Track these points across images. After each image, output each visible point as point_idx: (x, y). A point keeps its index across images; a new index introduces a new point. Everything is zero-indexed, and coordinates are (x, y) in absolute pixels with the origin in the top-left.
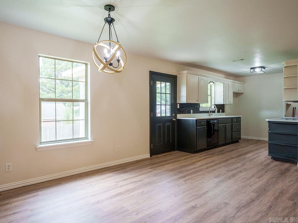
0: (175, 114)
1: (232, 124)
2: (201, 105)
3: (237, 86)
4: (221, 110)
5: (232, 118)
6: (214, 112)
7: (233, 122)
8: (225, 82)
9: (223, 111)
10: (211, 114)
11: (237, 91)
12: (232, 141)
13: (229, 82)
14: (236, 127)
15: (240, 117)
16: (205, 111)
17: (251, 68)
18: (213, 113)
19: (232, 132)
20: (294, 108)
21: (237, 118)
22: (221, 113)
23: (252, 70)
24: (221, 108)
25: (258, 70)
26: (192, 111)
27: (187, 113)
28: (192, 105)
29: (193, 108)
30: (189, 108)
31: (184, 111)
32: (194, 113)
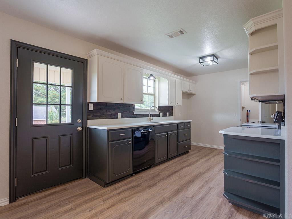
0: (82, 119)
1: (178, 131)
2: (137, 107)
3: (188, 85)
4: (168, 113)
5: (178, 124)
6: (158, 115)
7: (179, 128)
8: (170, 77)
9: (171, 115)
10: (151, 118)
11: (186, 90)
12: (178, 154)
13: (177, 78)
14: (184, 135)
15: (190, 122)
16: (144, 115)
17: (201, 58)
18: (153, 117)
19: (178, 141)
20: (247, 110)
21: (185, 123)
22: (168, 117)
23: (201, 61)
24: (167, 110)
25: (209, 61)
26: (119, 115)
27: (110, 118)
28: (121, 106)
29: (122, 111)
30: (115, 110)
31: (104, 114)
32: (124, 118)
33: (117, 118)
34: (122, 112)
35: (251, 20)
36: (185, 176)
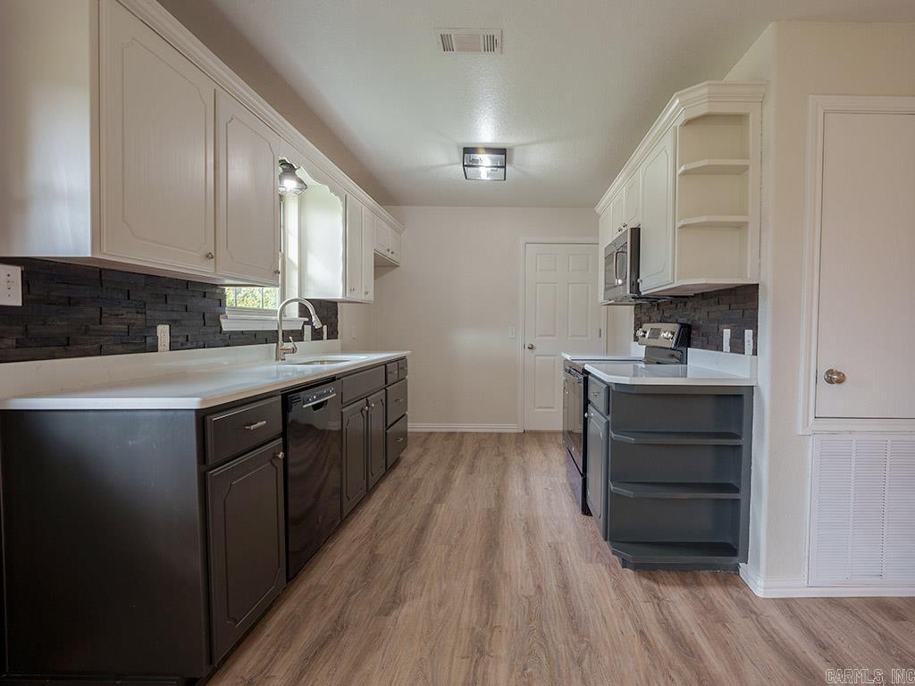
1: (386, 390)
3: (386, 233)
5: (385, 365)
6: (299, 336)
7: (388, 380)
8: (348, 194)
9: (334, 333)
10: (289, 346)
11: (383, 249)
12: (386, 469)
13: (364, 202)
14: (396, 402)
15: (403, 358)
16: (256, 333)
17: (466, 151)
21: (398, 360)
22: (325, 341)
23: (468, 159)
24: (323, 317)
26: (163, 332)
27: (119, 348)
28: (171, 292)
29: (175, 316)
30: (142, 308)
31: (87, 331)
32: (182, 347)
33: (154, 349)
34: (175, 321)
35: (706, 83)
36: (462, 533)
